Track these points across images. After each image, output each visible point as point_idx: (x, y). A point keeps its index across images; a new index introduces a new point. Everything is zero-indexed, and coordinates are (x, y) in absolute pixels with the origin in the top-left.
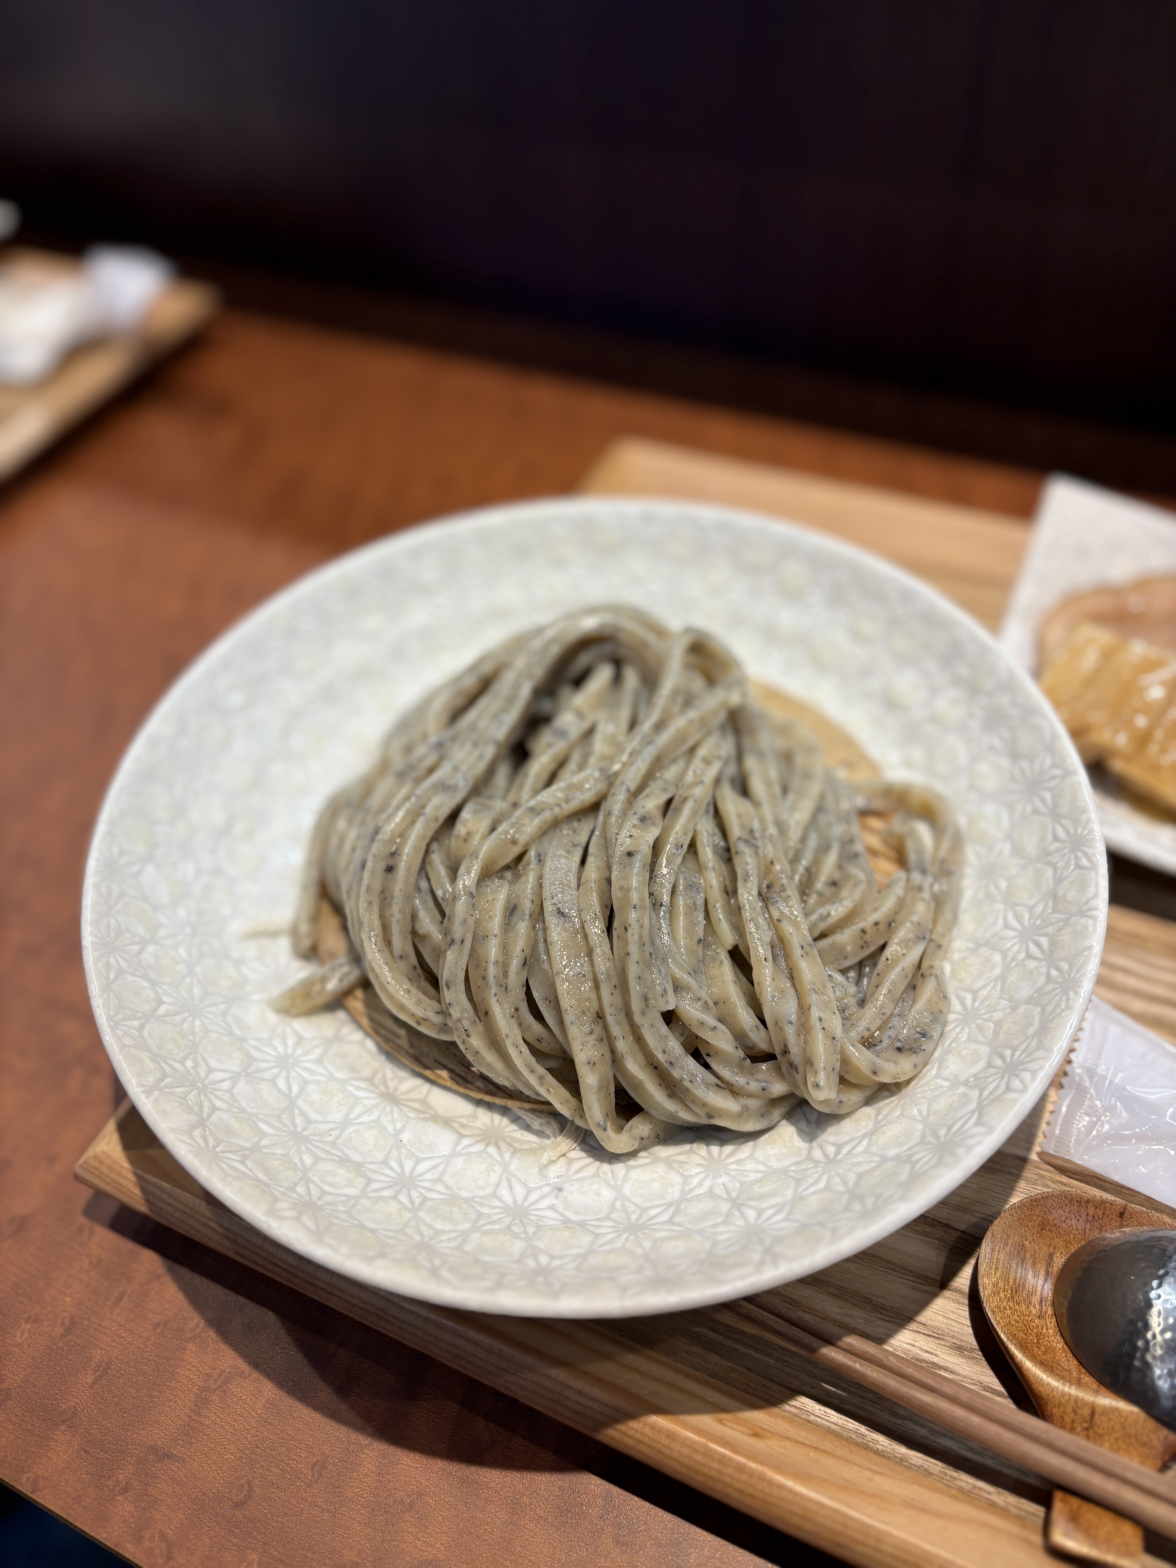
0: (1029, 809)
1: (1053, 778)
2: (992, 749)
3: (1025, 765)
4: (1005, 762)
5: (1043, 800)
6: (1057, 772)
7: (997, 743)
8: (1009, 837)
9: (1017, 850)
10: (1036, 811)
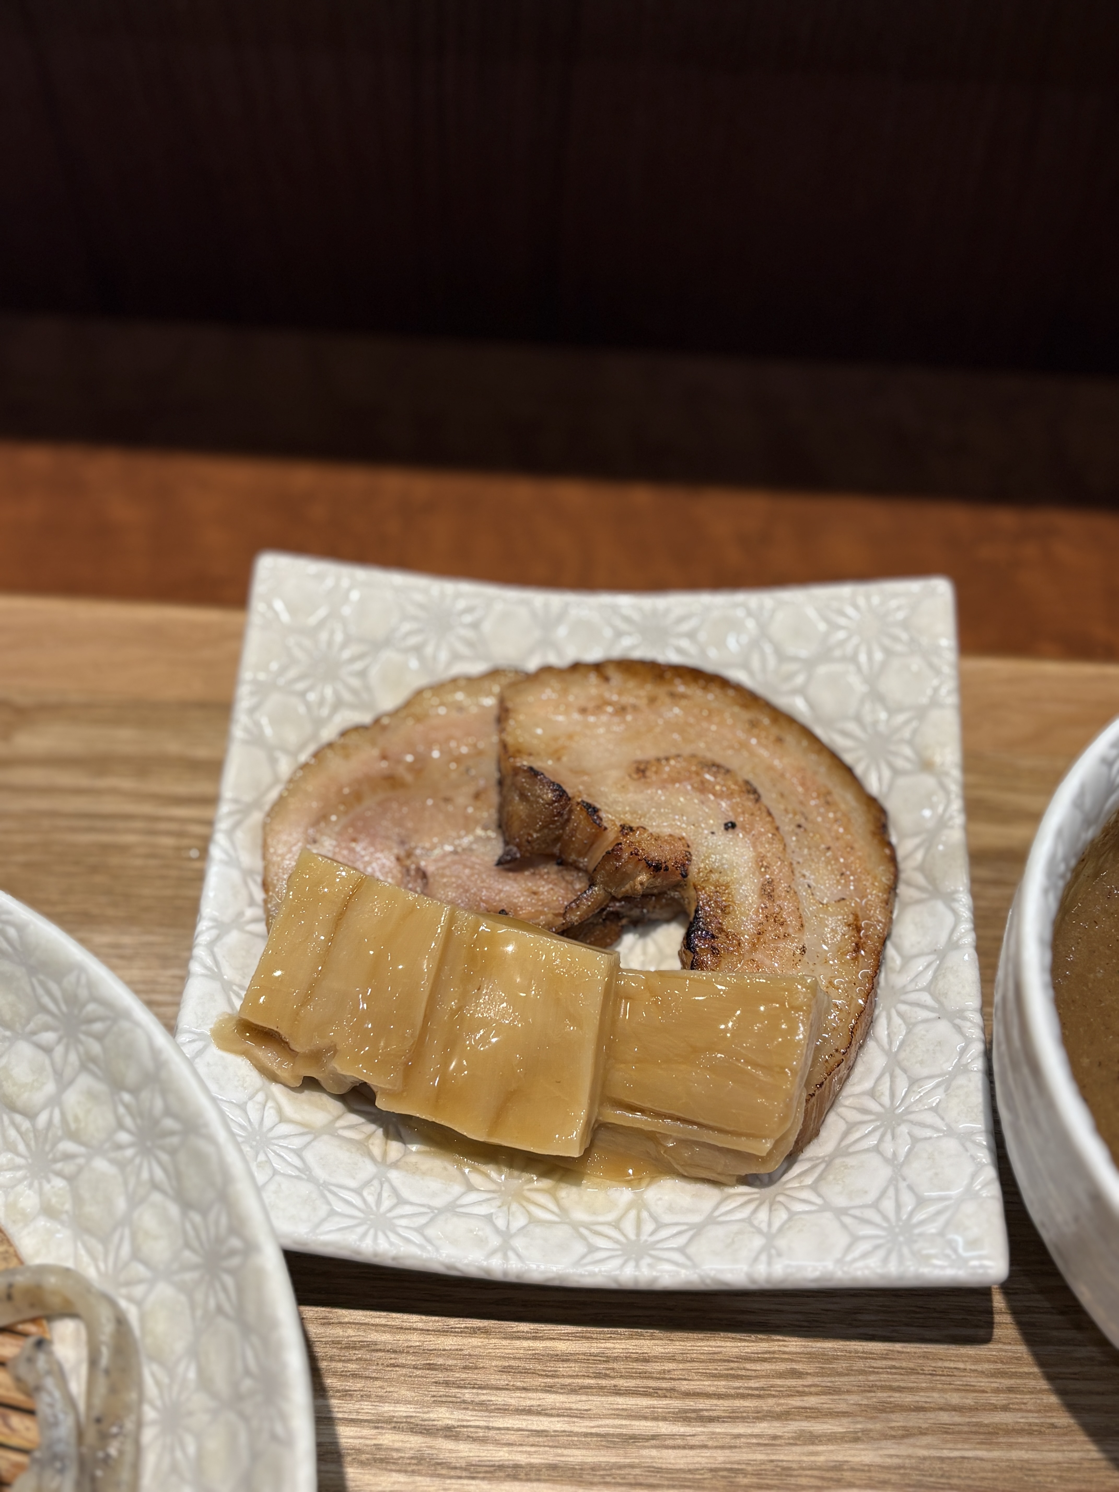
0: (212, 1303)
1: (232, 1253)
2: (155, 1186)
3: (197, 1218)
4: (174, 1210)
5: (225, 1289)
6: (235, 1243)
7: (159, 1174)
8: (194, 1352)
9: (205, 1382)
10: (220, 1310)
